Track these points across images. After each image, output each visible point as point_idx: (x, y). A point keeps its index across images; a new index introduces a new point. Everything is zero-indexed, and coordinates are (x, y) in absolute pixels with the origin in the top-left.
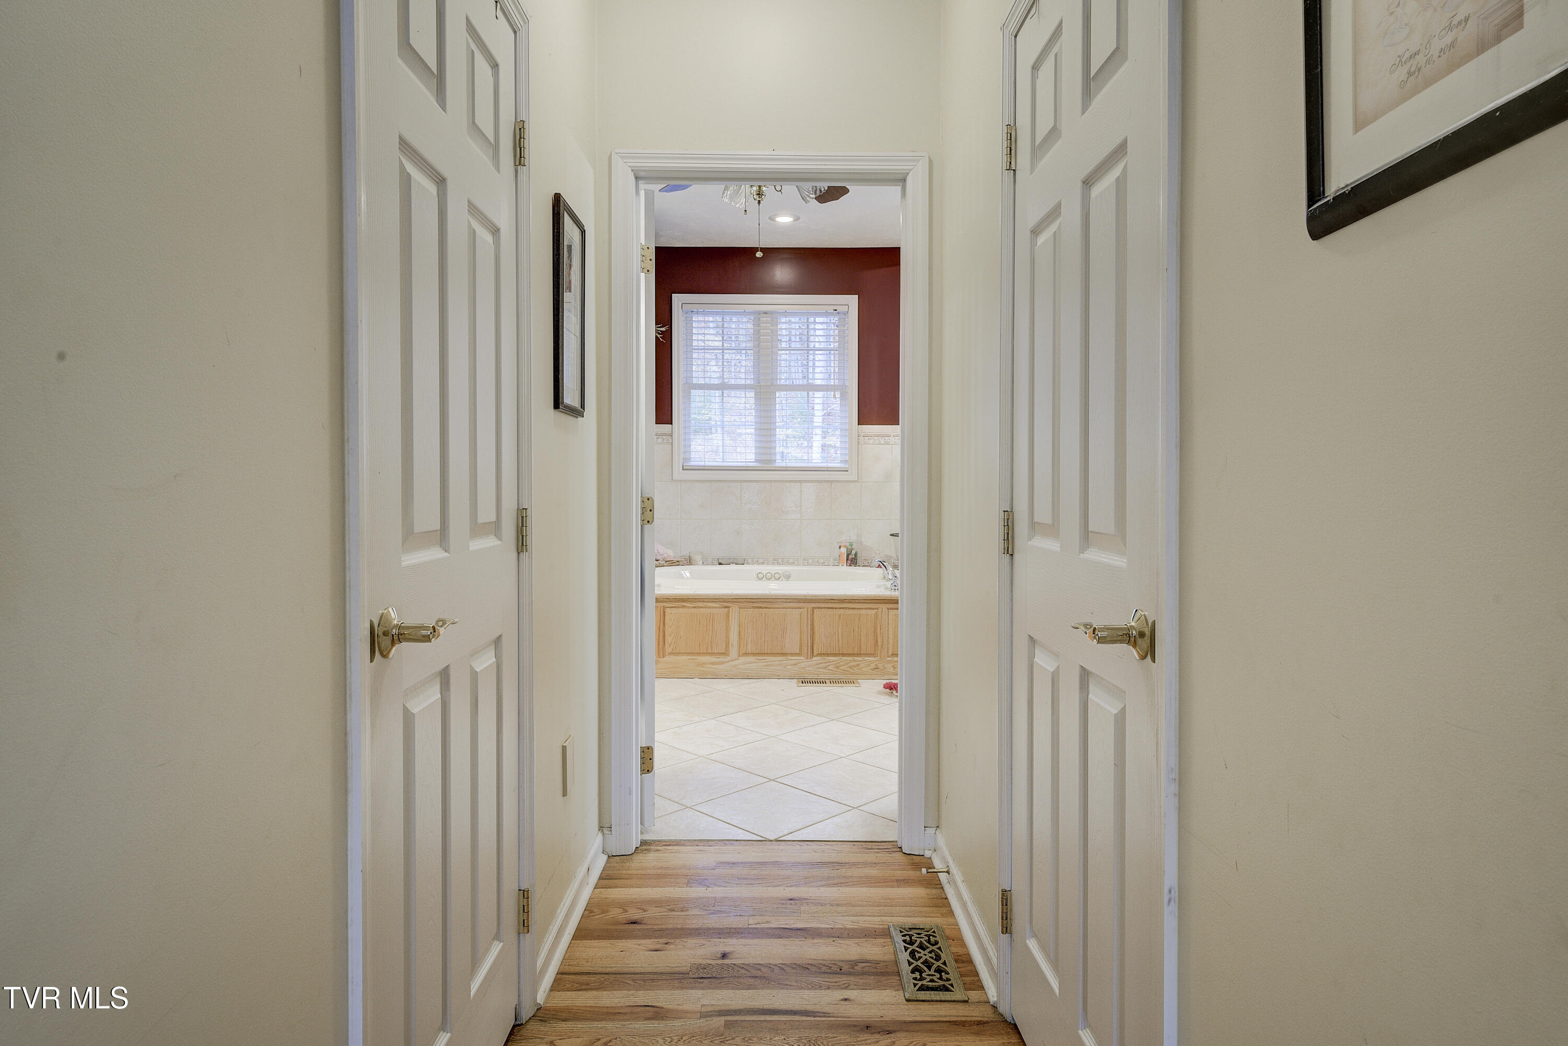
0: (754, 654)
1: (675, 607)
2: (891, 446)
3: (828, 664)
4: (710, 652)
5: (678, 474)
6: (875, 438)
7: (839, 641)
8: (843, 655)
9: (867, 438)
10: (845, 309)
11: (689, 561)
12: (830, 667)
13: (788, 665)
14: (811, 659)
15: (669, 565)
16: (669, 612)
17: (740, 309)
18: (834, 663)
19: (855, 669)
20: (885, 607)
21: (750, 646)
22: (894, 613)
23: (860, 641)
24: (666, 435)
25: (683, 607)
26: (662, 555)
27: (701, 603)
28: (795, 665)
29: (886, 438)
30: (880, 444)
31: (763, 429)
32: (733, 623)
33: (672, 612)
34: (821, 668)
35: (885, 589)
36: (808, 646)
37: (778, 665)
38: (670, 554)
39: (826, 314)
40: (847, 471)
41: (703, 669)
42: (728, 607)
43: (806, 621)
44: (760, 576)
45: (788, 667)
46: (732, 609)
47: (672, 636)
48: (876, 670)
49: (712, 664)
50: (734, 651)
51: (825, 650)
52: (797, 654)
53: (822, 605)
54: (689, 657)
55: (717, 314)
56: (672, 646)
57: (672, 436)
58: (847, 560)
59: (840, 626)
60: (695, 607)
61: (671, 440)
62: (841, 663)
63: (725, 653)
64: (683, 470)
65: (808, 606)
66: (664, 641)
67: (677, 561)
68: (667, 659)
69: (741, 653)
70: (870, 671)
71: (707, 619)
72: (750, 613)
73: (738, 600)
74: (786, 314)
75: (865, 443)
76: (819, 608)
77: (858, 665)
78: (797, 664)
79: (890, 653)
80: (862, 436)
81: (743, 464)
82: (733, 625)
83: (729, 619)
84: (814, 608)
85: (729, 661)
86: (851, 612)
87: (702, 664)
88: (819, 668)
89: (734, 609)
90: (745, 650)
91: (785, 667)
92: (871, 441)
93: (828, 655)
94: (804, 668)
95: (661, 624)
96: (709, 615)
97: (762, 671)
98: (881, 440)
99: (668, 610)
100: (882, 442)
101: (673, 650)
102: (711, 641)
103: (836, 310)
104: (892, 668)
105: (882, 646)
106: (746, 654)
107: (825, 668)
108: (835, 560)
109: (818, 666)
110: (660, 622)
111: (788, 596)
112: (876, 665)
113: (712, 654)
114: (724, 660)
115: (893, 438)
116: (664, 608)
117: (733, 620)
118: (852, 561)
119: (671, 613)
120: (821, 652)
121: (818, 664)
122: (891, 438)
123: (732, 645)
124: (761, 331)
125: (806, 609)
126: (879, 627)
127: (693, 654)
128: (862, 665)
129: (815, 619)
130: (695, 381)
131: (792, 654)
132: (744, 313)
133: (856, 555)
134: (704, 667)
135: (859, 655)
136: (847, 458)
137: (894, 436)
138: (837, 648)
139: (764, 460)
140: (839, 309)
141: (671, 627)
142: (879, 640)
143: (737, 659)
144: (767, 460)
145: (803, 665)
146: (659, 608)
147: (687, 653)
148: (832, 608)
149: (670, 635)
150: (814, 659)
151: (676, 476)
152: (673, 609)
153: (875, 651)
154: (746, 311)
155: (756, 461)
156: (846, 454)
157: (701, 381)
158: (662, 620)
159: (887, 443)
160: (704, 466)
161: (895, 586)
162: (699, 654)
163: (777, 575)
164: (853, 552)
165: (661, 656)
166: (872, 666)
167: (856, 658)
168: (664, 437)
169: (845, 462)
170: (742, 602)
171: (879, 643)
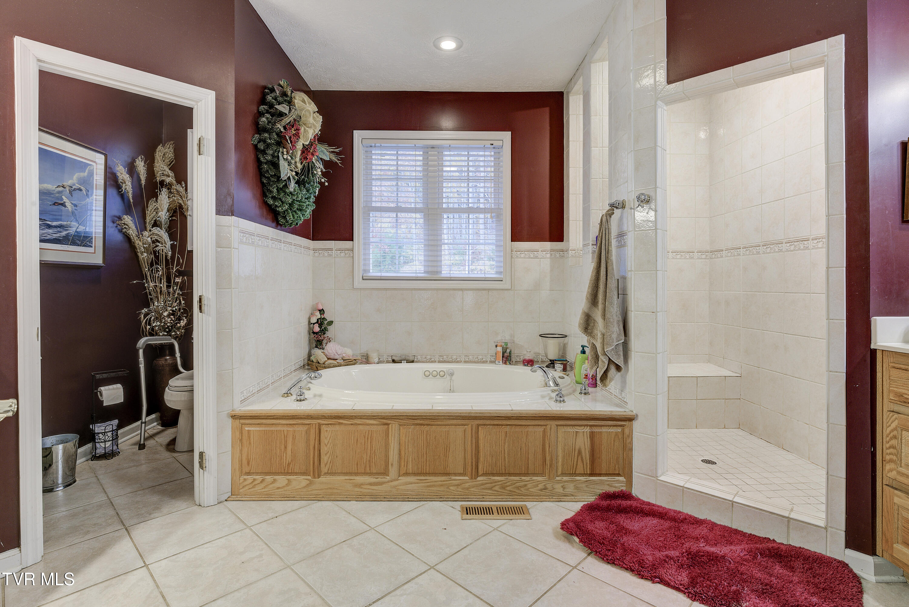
0: (415, 474)
1: (331, 424)
2: (539, 259)
3: (494, 484)
4: (369, 471)
5: (358, 282)
6: (525, 253)
7: (505, 460)
8: (510, 474)
9: (519, 253)
10: (500, 143)
11: (366, 360)
12: (497, 488)
13: (452, 486)
14: (475, 479)
15: (346, 364)
16: (325, 429)
17: (411, 143)
18: (500, 483)
19: (522, 489)
20: (554, 423)
21: (410, 466)
22: (563, 430)
23: (528, 460)
24: (348, 250)
25: (340, 424)
26: (340, 355)
27: (358, 420)
28: (458, 485)
29: (535, 253)
30: (530, 258)
31: (432, 245)
32: (393, 441)
33: (328, 429)
34: (486, 489)
35: (549, 399)
36: (472, 465)
37: (442, 485)
38: (349, 353)
39: (484, 148)
40: (502, 281)
41: (361, 490)
42: (388, 424)
43: (470, 439)
44: (427, 373)
45: (451, 488)
46: (392, 426)
47: (328, 455)
48: (544, 490)
49: (371, 484)
50: (393, 471)
51: (490, 469)
52: (460, 474)
53: (488, 422)
54: (347, 478)
55: (391, 148)
56: (328, 466)
57: (353, 251)
58: (503, 357)
59: (507, 444)
60: (352, 424)
61: (352, 254)
62: (508, 484)
63: (385, 473)
64: (363, 279)
65: (472, 423)
66: (320, 461)
67: (354, 360)
68: (323, 479)
69: (401, 473)
70: (539, 492)
71: (365, 437)
72: (410, 430)
73: (397, 417)
74: (450, 148)
75: (517, 257)
76: (485, 425)
77: (526, 485)
78: (461, 484)
79: (560, 472)
80: (514, 251)
81: (414, 275)
82: (393, 443)
83: (388, 437)
84: (478, 425)
85: (388, 482)
86: (518, 429)
87: (360, 485)
88: (483, 489)
89: (394, 426)
90: (405, 469)
91: (448, 488)
92: (522, 256)
93: (493, 474)
94: (468, 489)
95: (316, 442)
96: (367, 432)
97: (424, 492)
98: (531, 254)
99: (323, 428)
100: (532, 256)
101: (328, 470)
102: (369, 461)
103: (492, 144)
104: (562, 489)
105: (551, 466)
106: (407, 474)
107: (491, 489)
108: (492, 356)
109: (483, 487)
110: (315, 440)
111: (450, 413)
112: (544, 485)
113: (371, 474)
114: (384, 480)
115: (541, 253)
116: (320, 425)
117: (393, 438)
118: (507, 358)
119: (327, 431)
120: (486, 471)
121: (482, 484)
122: (539, 253)
123: (392, 465)
124: (429, 163)
125: (470, 426)
126: (547, 445)
127: (350, 474)
128: (529, 486)
129: (480, 437)
130: (374, 204)
131: (455, 474)
132: (415, 148)
133: (510, 353)
134: (362, 488)
135: (526, 474)
136: (502, 270)
137: (541, 251)
138: (503, 467)
139: (431, 272)
140: (496, 143)
141: (326, 446)
142: (548, 458)
143: (398, 480)
144: (434, 272)
145: (467, 485)
146: (314, 425)
147: (344, 473)
148: (497, 425)
149: (326, 454)
150: (479, 479)
151: (356, 285)
152: (329, 426)
153: (543, 471)
154: (416, 146)
155: (425, 272)
156: (500, 267)
157: (378, 205)
158: (317, 438)
159: (536, 257)
160: (381, 277)
161: (560, 397)
162: (357, 474)
163: (442, 373)
164: (508, 351)
165: (316, 476)
166: (541, 486)
167: (523, 478)
168: (347, 252)
169: (500, 273)
170: (402, 419)
171: (548, 462)
